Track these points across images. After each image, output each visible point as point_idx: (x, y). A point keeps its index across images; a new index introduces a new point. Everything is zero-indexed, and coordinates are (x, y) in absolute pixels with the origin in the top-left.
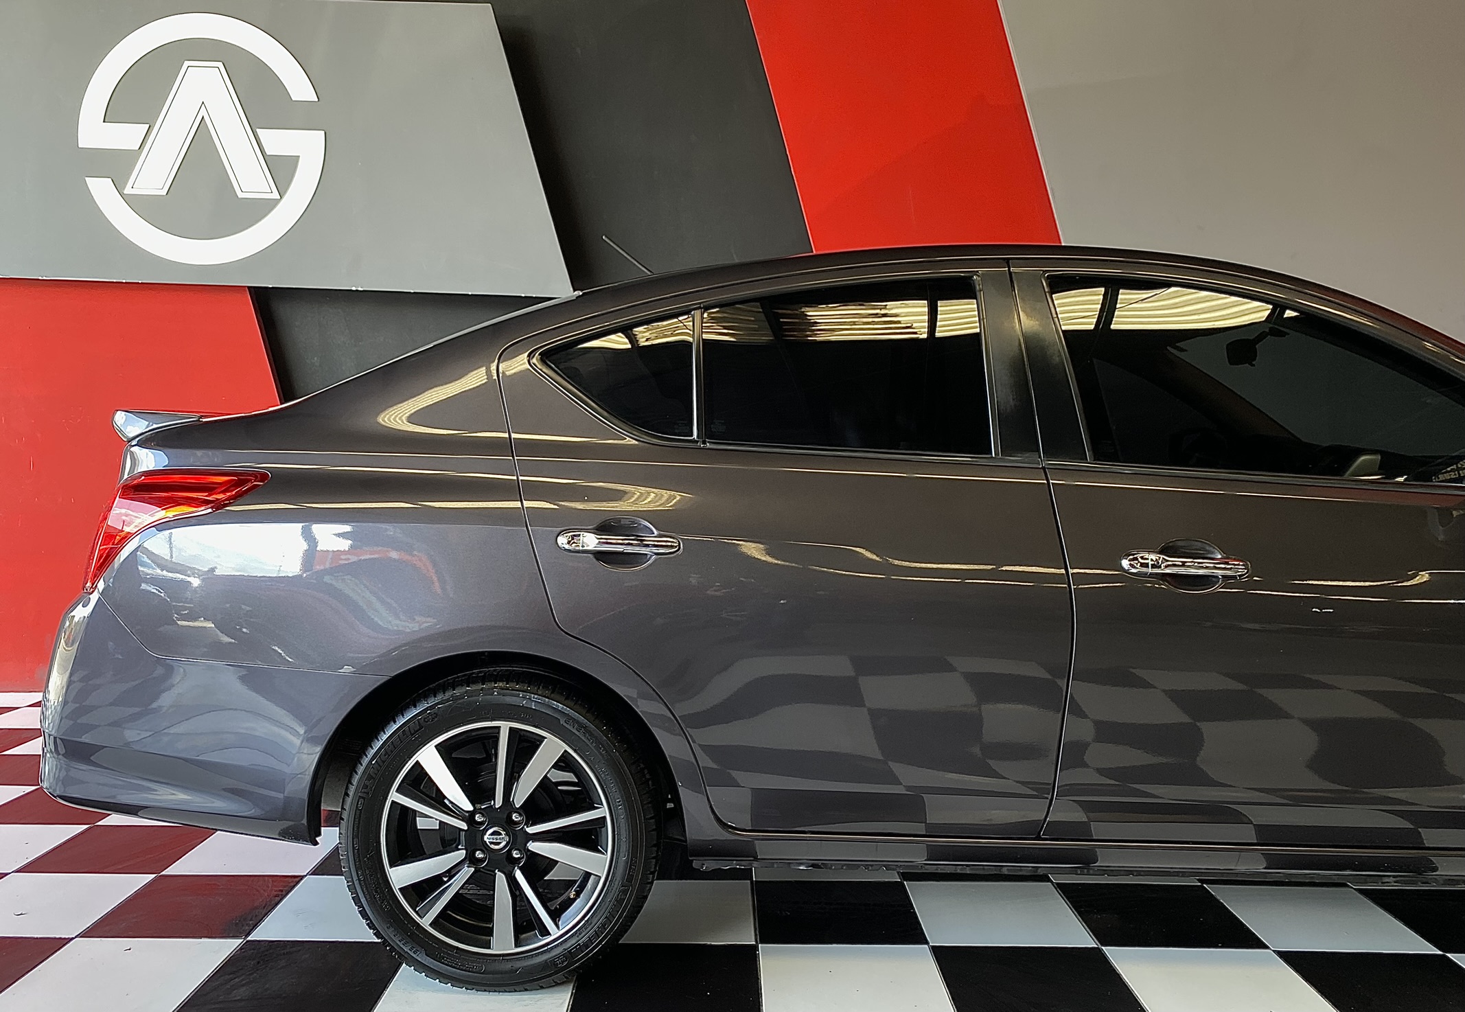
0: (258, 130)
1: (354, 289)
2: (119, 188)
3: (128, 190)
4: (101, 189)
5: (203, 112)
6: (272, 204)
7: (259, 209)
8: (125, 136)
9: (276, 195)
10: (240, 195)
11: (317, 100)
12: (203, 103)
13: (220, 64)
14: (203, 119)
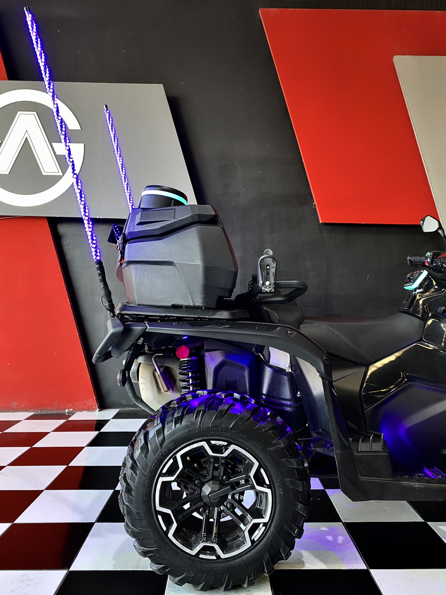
0: (53, 143)
1: (98, 217)
5: (27, 135)
6: (59, 178)
7: (53, 180)
9: (60, 174)
10: (44, 174)
11: (80, 129)
12: (27, 131)
13: (35, 113)
14: (27, 137)
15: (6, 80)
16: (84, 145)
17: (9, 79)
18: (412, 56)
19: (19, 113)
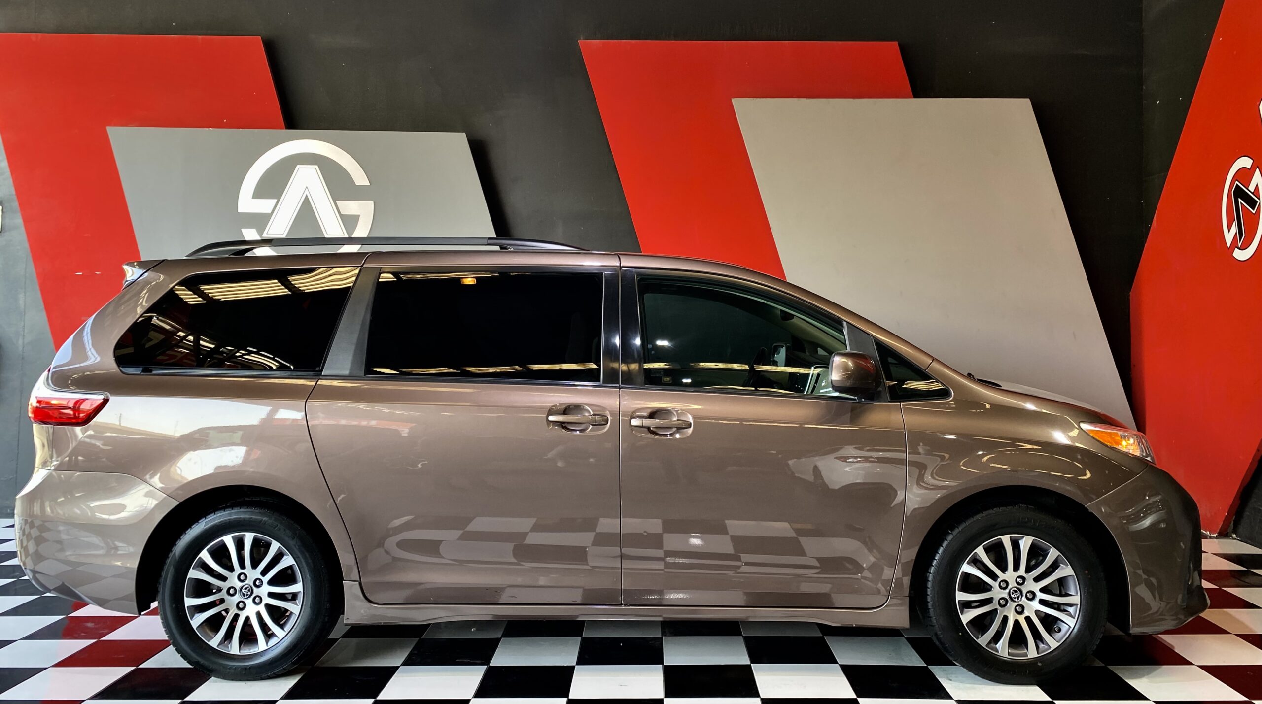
0: (337, 202)
2: (260, 232)
3: (263, 236)
5: (307, 193)
8: (264, 206)
9: (346, 236)
10: (327, 236)
11: (369, 184)
12: (307, 187)
13: (316, 167)
14: (307, 196)
15: (283, 129)
16: (374, 203)
17: (286, 129)
18: (752, 99)
19: (298, 166)
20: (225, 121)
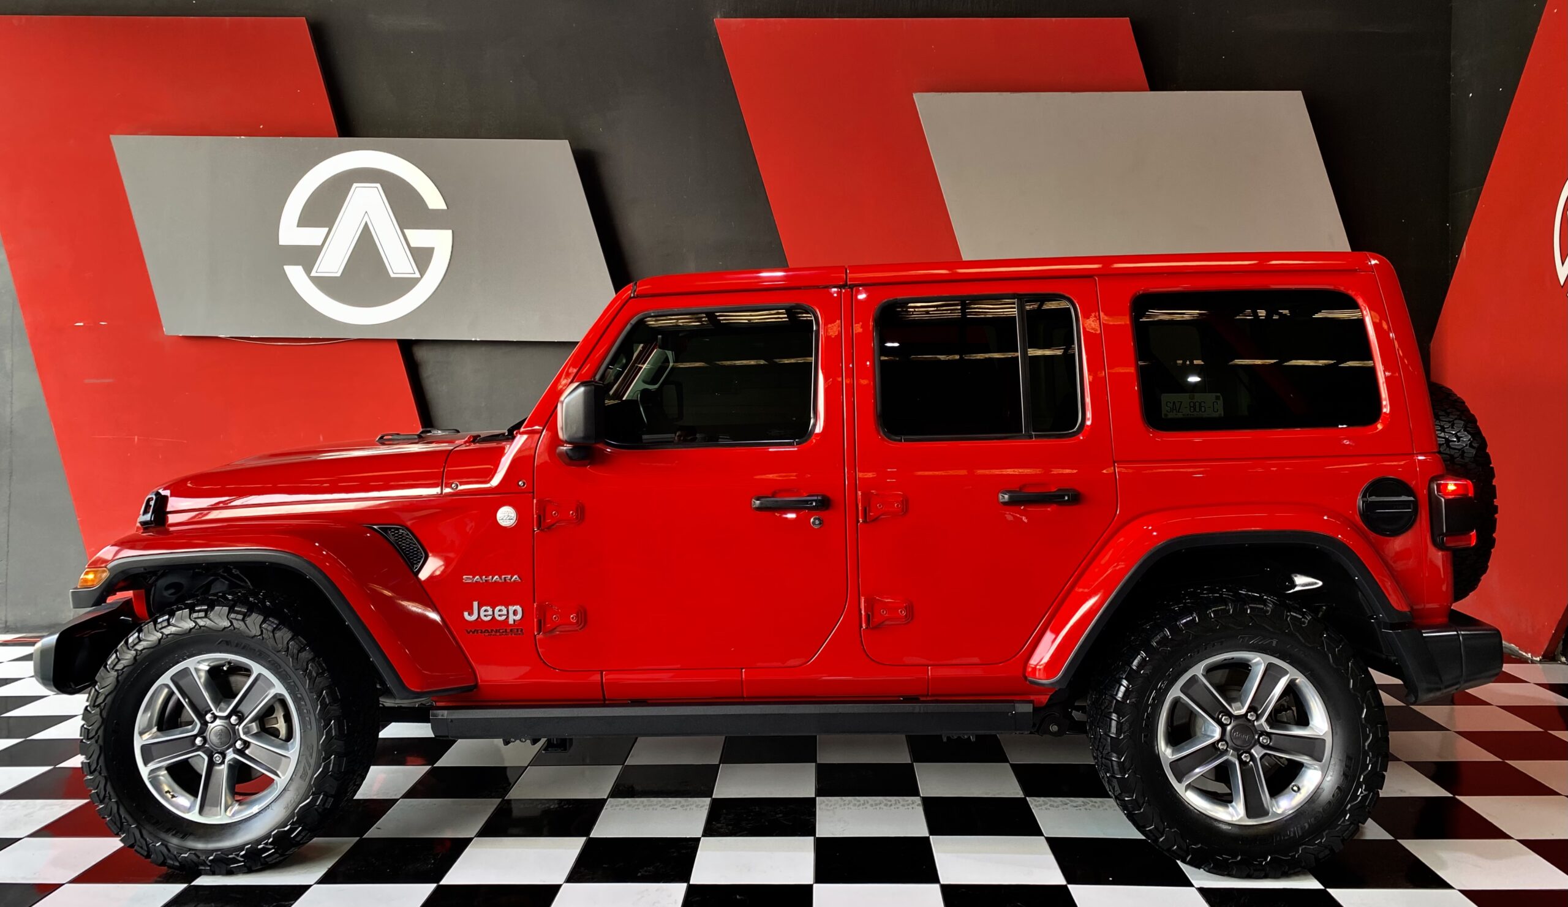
0: (406, 231)
1: (473, 339)
2: (308, 270)
3: (312, 275)
4: (295, 274)
5: (366, 219)
6: (415, 281)
7: (406, 285)
8: (312, 236)
9: (418, 275)
10: (392, 275)
11: (446, 208)
12: (366, 212)
13: (378, 185)
14: (366, 224)
15: (335, 136)
16: (453, 231)
17: (341, 135)
18: (940, 93)
19: (355, 185)
20: (261, 127)
